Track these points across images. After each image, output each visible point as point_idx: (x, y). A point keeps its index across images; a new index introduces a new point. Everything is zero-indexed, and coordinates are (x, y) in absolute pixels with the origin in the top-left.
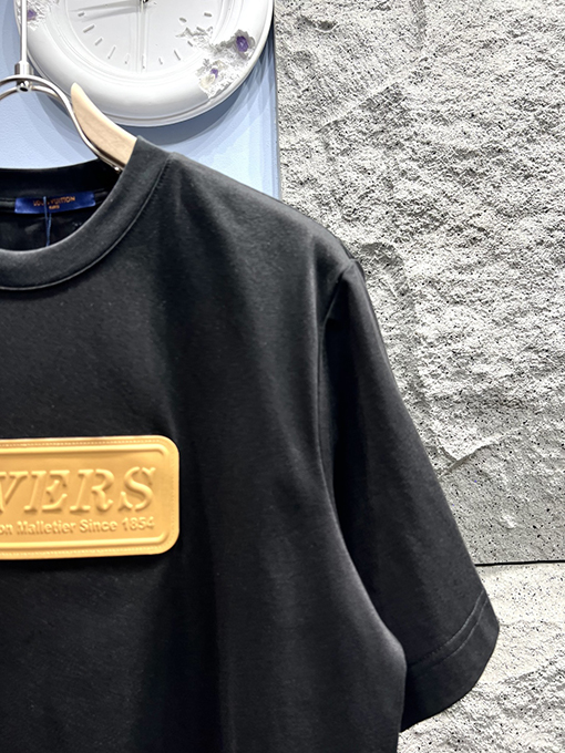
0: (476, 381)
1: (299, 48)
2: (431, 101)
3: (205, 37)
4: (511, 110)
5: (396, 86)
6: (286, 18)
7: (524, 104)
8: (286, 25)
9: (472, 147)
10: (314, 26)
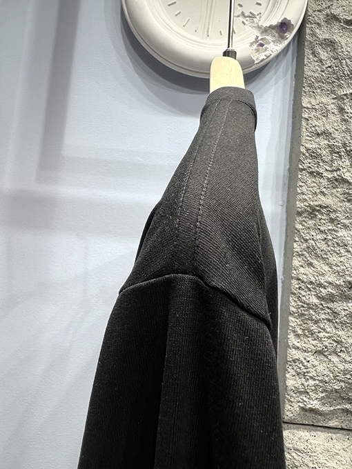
1: (327, 36)
3: (255, 19)
6: (317, 13)
8: (316, 18)
10: (340, 22)
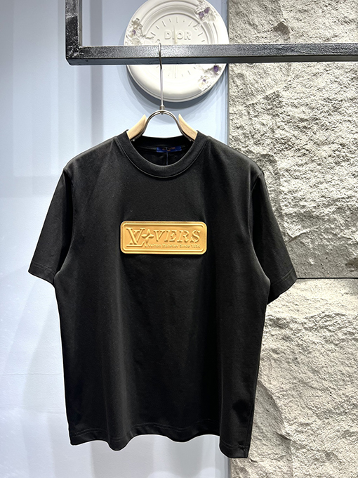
0: (301, 208)
1: (239, 72)
2: (291, 98)
4: (323, 102)
5: (278, 91)
7: (328, 100)
9: (306, 118)
